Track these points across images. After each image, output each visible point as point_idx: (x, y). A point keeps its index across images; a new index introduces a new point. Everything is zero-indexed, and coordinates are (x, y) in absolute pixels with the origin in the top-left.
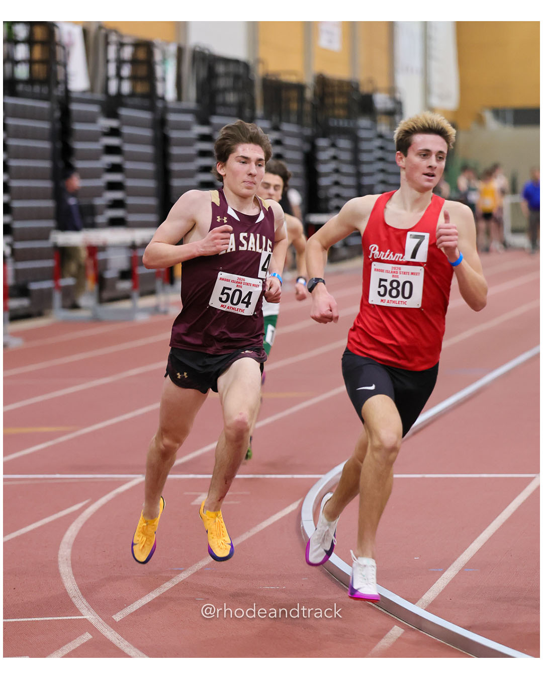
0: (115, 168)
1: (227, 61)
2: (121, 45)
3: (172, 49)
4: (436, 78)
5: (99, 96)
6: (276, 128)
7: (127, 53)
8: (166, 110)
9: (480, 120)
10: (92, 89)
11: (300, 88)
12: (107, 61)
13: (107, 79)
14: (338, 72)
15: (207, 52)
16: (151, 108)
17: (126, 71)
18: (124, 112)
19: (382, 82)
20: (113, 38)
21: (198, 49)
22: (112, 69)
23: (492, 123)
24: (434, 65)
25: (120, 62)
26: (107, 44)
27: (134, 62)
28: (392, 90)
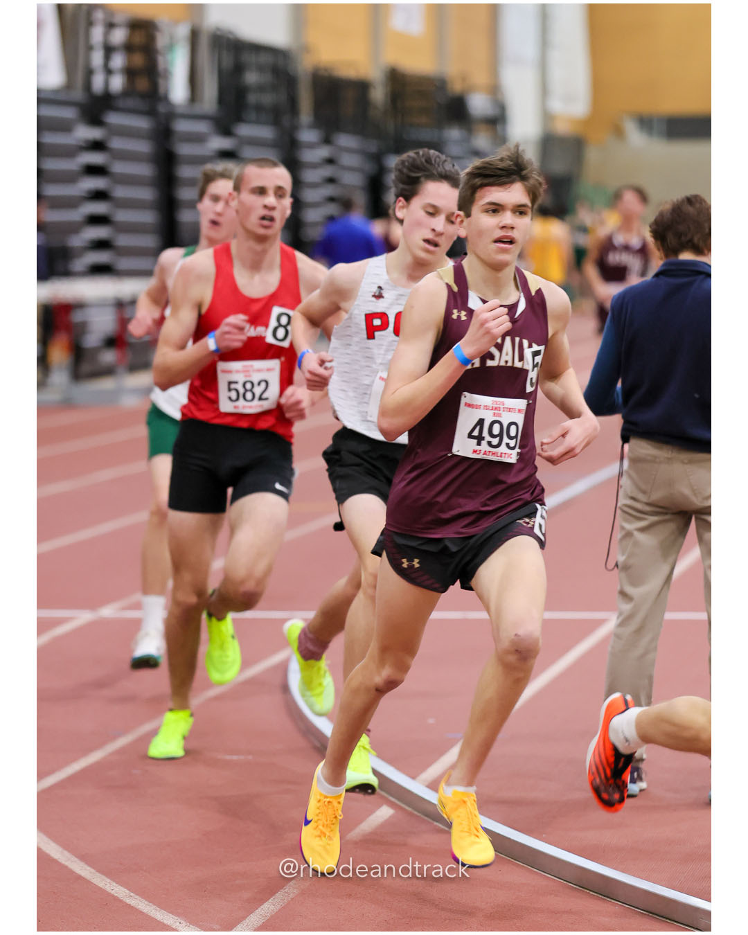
0: (99, 195)
1: (257, 48)
2: (110, 26)
3: (183, 31)
4: (557, 74)
5: (78, 95)
6: (327, 141)
7: (119, 36)
8: (172, 115)
9: (619, 132)
10: (69, 86)
11: (362, 87)
12: (90, 48)
13: (89, 72)
14: (419, 63)
15: (231, 37)
16: (151, 113)
17: (118, 61)
18: (113, 119)
19: (480, 77)
20: (99, 16)
21: (218, 33)
22: (97, 58)
23: (636, 137)
24: (555, 56)
25: (109, 50)
26: (90, 24)
27: (129, 48)
28: (495, 90)
